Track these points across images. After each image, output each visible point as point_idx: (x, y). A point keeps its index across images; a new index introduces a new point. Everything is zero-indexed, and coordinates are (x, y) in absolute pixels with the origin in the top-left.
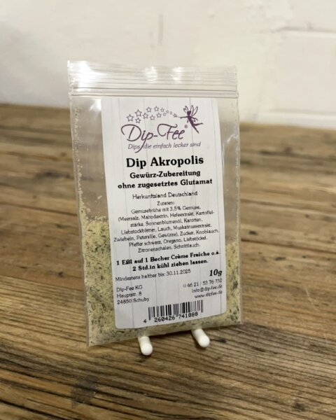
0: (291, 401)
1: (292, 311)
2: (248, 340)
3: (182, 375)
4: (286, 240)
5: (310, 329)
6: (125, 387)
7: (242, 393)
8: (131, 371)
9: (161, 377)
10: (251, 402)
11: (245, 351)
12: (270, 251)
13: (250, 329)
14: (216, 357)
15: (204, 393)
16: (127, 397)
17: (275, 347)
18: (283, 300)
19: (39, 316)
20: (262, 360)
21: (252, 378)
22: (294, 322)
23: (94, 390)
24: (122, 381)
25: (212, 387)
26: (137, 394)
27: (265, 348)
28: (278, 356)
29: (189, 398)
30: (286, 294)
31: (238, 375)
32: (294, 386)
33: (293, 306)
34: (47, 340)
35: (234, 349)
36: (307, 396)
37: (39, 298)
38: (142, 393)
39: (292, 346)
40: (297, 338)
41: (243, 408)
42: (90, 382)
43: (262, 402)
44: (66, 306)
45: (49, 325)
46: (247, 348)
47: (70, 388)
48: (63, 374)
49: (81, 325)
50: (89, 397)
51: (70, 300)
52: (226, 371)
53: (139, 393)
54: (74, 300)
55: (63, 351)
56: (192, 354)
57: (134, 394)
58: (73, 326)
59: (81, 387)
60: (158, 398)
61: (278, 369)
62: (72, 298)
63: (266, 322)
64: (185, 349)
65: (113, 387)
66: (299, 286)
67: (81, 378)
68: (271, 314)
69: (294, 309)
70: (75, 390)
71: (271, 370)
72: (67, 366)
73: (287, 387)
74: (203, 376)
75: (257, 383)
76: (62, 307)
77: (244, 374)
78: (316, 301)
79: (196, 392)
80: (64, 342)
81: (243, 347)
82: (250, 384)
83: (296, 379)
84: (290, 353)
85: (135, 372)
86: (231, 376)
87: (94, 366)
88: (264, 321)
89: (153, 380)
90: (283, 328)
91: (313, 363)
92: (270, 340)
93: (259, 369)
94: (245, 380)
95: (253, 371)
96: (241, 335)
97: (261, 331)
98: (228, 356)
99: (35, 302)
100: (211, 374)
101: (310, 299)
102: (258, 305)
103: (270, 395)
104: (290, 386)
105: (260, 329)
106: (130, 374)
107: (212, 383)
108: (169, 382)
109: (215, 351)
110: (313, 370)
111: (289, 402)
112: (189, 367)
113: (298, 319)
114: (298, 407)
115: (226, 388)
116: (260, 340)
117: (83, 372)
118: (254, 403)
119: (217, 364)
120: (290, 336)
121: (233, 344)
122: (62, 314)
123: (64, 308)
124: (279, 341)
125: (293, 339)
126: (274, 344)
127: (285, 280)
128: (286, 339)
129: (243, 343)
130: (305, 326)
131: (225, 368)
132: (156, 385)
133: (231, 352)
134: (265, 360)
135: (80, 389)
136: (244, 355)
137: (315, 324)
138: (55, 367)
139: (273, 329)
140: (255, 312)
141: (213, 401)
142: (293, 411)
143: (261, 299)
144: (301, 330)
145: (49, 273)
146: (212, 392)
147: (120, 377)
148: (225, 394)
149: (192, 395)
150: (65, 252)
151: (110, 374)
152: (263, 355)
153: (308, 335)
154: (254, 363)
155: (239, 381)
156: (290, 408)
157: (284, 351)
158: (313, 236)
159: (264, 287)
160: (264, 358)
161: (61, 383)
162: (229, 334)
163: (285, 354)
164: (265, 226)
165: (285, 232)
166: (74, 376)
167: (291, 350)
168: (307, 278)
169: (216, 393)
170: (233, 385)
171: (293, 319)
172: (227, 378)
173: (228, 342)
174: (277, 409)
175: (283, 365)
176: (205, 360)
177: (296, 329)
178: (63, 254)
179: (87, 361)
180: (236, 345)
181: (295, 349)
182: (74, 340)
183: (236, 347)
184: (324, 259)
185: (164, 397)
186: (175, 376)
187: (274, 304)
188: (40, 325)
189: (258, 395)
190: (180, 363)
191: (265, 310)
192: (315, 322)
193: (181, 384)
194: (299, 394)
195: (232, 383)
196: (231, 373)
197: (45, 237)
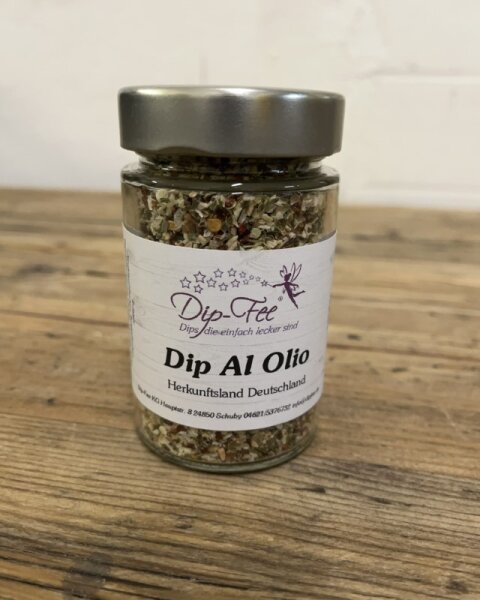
0: (443, 578)
1: (427, 442)
2: (363, 487)
3: (256, 546)
4: (405, 345)
5: (459, 467)
6: (157, 568)
7: (359, 570)
8: (168, 544)
9: (220, 551)
10: (376, 584)
11: (358, 504)
12: (383, 361)
13: (363, 471)
14: (311, 516)
15: (294, 574)
16: (160, 585)
17: (406, 496)
18: (411, 427)
19: (12, 464)
20: (388, 517)
21: (373, 545)
22: (432, 457)
23: (104, 577)
24: (153, 559)
25: (308, 563)
26: (179, 580)
27: (390, 498)
28: (412, 508)
29: (270, 582)
30: (414, 417)
31: (350, 541)
32: (445, 555)
33: (428, 435)
34: (24, 500)
35: (339, 501)
36: (468, 568)
37: (13, 437)
38: (188, 578)
39: (435, 493)
40: (441, 481)
41: (364, 595)
42: (96, 563)
43: (394, 583)
44: (57, 447)
45: (27, 477)
46: (361, 500)
47: (61, 575)
48: (50, 553)
49: (82, 475)
50: (96, 587)
51: (65, 438)
52: (330, 537)
53: (182, 577)
54: (72, 438)
55: (49, 517)
56: (271, 512)
57: (173, 579)
58: (69, 477)
59: (82, 573)
60: (215, 584)
61: (415, 529)
62: (68, 436)
63: (388, 460)
64: (258, 505)
65: (135, 569)
66: (434, 406)
67: (79, 558)
68: (395, 447)
69: (429, 439)
70: (69, 576)
71: (405, 532)
72: (57, 539)
73: (432, 557)
74: (290, 545)
75: (384, 553)
76: (50, 449)
77: (360, 539)
78: (463, 427)
79: (281, 572)
80: (53, 501)
81: (354, 497)
82: (372, 555)
83: (447, 543)
84: (432, 504)
85: (174, 545)
86: (338, 544)
87: (104, 538)
88: (385, 458)
89: (206, 556)
90: (416, 467)
91: (472, 517)
92: (396, 486)
93: (384, 531)
94: (363, 549)
95: (374, 534)
96: (350, 481)
97: (381, 473)
98: (331, 514)
99: (6, 443)
100: (305, 541)
101: (453, 424)
102: (373, 436)
103: (406, 571)
104: (438, 555)
105: (379, 470)
106: (166, 548)
107: (307, 557)
108: (233, 558)
109: (307, 505)
110: (472, 527)
111: (440, 579)
112: (268, 533)
113: (438, 453)
114: (456, 587)
115: (331, 564)
116: (381, 487)
117: (84, 548)
118: (381, 585)
119: (312, 526)
120: (428, 479)
121: (338, 493)
122: (51, 460)
123: (55, 451)
124: (411, 487)
125: (436, 483)
126: (404, 492)
127: (411, 398)
128: (422, 483)
129: (354, 493)
130: (451, 464)
131: (325, 532)
132: (211, 564)
133: (334, 506)
134: (393, 516)
135: (78, 576)
136: (358, 511)
137: (466, 460)
138: (35, 542)
139: (400, 470)
140: (368, 445)
141: (312, 585)
142: (448, 593)
143: (376, 427)
144: (445, 469)
145: (31, 401)
146: (307, 571)
147: (149, 553)
148: (330, 573)
149: (274, 577)
150: (60, 370)
151: (131, 550)
152: (388, 509)
153: (457, 476)
154: (375, 522)
155: (353, 551)
156: (443, 591)
157: (422, 502)
158: (444, 339)
159: (379, 409)
160: (391, 514)
161: (44, 566)
162: (330, 480)
163: (423, 506)
164: (371, 326)
165: (402, 335)
166: (69, 555)
167: (434, 500)
168: (444, 394)
169: (315, 572)
170: (342, 558)
171: (430, 454)
172: (331, 547)
173: (329, 492)
174: (421, 593)
175: (423, 522)
176: (293, 521)
177: (438, 468)
178: (56, 373)
179: (91, 531)
180: (342, 495)
181: (440, 498)
182: (70, 498)
183: (343, 499)
184: (465, 368)
185: (226, 582)
186: (245, 548)
187: (399, 434)
188: (12, 477)
189: (386, 572)
190: (251, 526)
191: (384, 443)
192: (466, 457)
193: (256, 560)
194: (454, 566)
195: (341, 555)
196: (338, 538)
197: (27, 351)
